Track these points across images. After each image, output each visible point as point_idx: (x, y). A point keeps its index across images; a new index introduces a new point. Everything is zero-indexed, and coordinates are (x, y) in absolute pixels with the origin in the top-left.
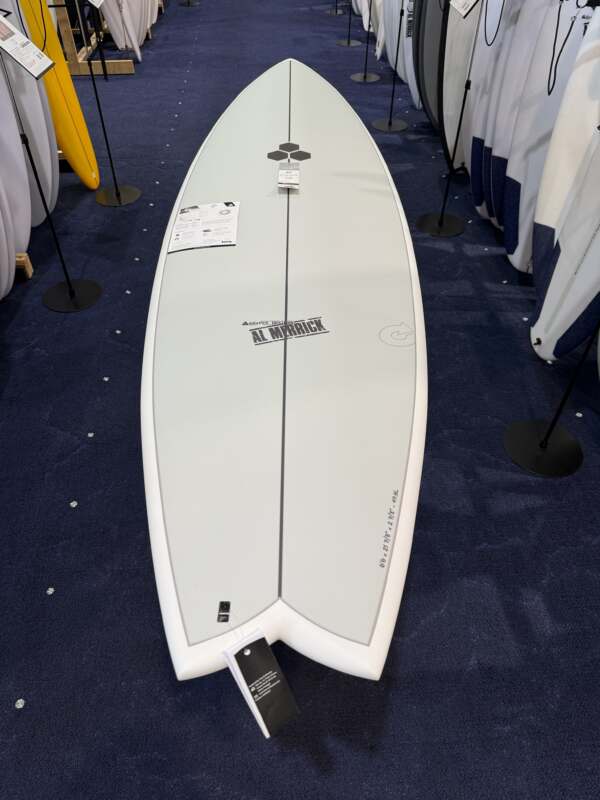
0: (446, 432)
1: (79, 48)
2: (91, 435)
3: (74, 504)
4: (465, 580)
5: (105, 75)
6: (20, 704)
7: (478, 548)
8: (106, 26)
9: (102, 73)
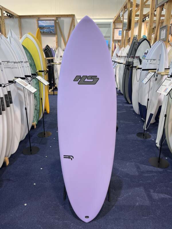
0: (132, 160)
1: (49, 89)
2: (46, 156)
3: (41, 169)
4: (136, 188)
5: (54, 95)
6: (25, 205)
7: (139, 182)
8: (56, 86)
9: (53, 94)
